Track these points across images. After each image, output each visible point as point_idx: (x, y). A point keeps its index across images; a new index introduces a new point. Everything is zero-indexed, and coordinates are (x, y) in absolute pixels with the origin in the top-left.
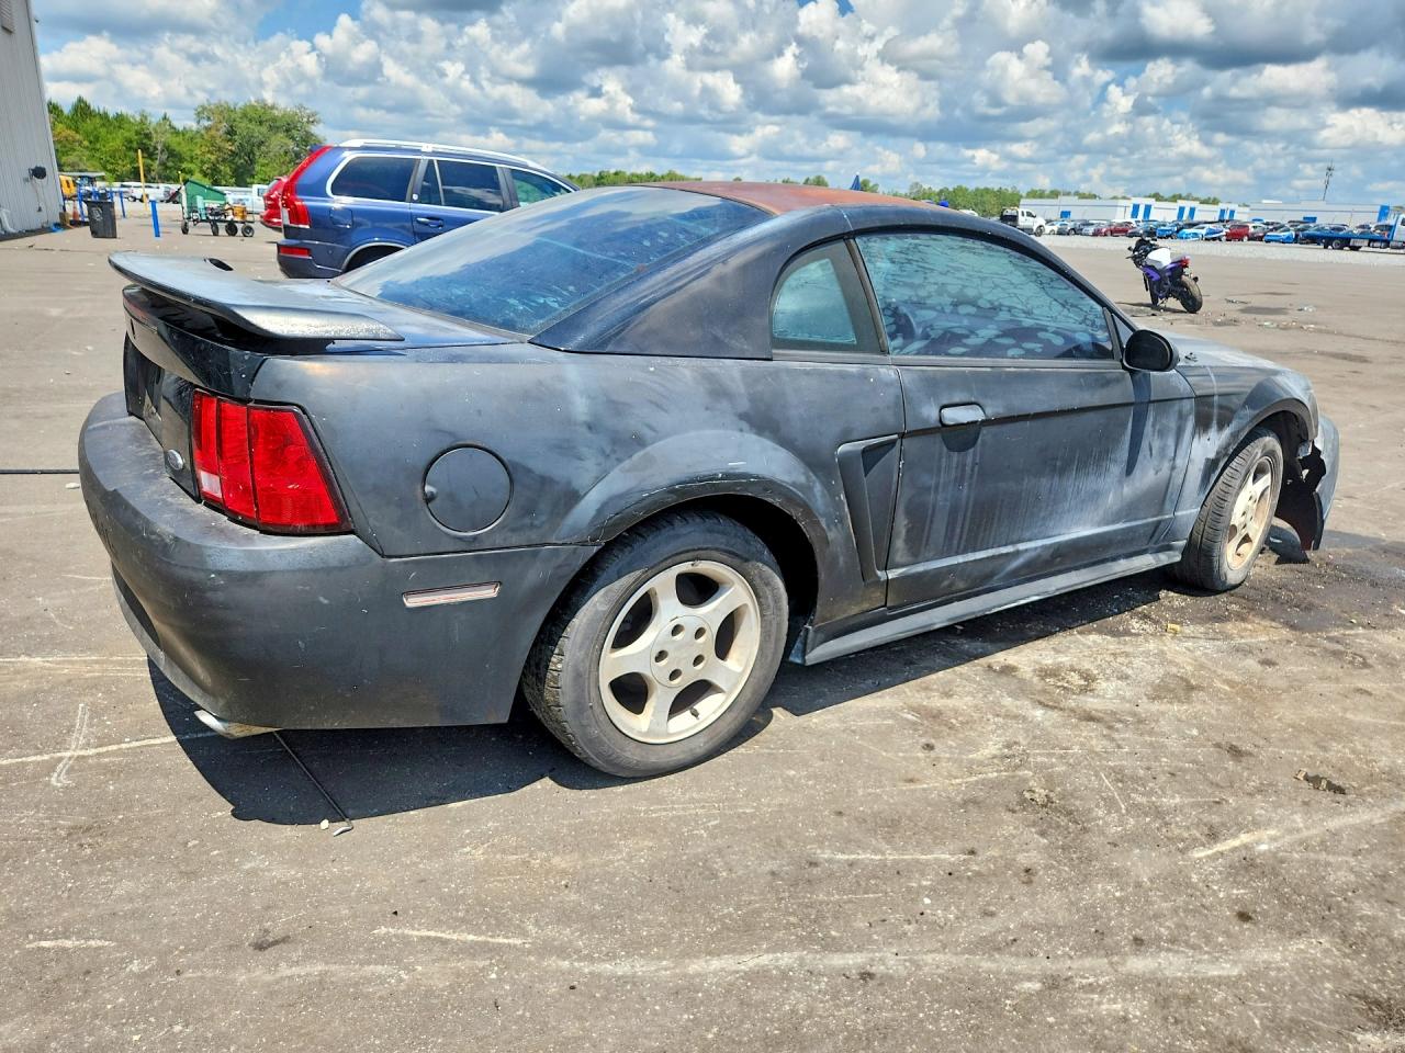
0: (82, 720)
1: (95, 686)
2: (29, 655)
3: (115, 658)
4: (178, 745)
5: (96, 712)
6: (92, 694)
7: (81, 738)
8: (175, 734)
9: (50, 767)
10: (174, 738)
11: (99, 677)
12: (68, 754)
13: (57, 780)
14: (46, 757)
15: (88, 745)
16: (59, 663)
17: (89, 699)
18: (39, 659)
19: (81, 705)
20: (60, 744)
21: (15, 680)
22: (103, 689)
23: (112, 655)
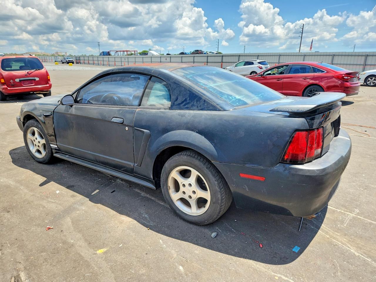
0: (346, 221)
1: (338, 229)
2: (354, 254)
3: (328, 236)
4: (328, 205)
5: (342, 222)
6: (341, 227)
7: (349, 217)
8: (327, 207)
9: (358, 214)
10: (328, 207)
11: (336, 232)
12: (353, 215)
13: (357, 211)
14: (359, 217)
15: (348, 215)
16: (346, 245)
17: (342, 226)
18: (352, 250)
19: (345, 225)
20: (354, 218)
21: (362, 245)
22: (337, 227)
23: (328, 238)
